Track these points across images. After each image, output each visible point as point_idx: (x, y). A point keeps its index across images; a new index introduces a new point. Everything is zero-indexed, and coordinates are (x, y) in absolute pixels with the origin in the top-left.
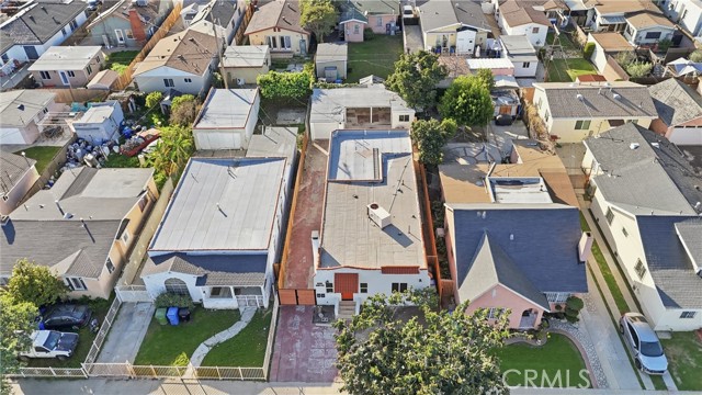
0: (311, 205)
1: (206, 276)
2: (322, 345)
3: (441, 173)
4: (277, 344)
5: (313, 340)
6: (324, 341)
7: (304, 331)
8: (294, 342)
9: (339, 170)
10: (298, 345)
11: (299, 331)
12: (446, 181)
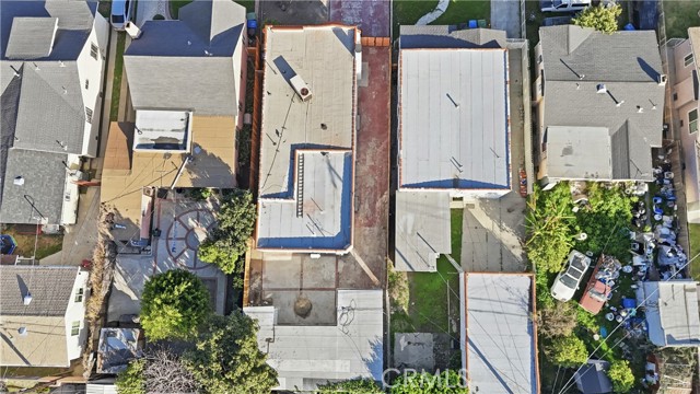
0: (373, 168)
1: (450, 32)
2: (353, 11)
3: (233, 171)
4: (387, 12)
5: (361, 15)
6: (352, 15)
7: (368, 23)
8: (375, 14)
9: (341, 175)
10: (372, 12)
11: (371, 23)
12: (230, 159)
